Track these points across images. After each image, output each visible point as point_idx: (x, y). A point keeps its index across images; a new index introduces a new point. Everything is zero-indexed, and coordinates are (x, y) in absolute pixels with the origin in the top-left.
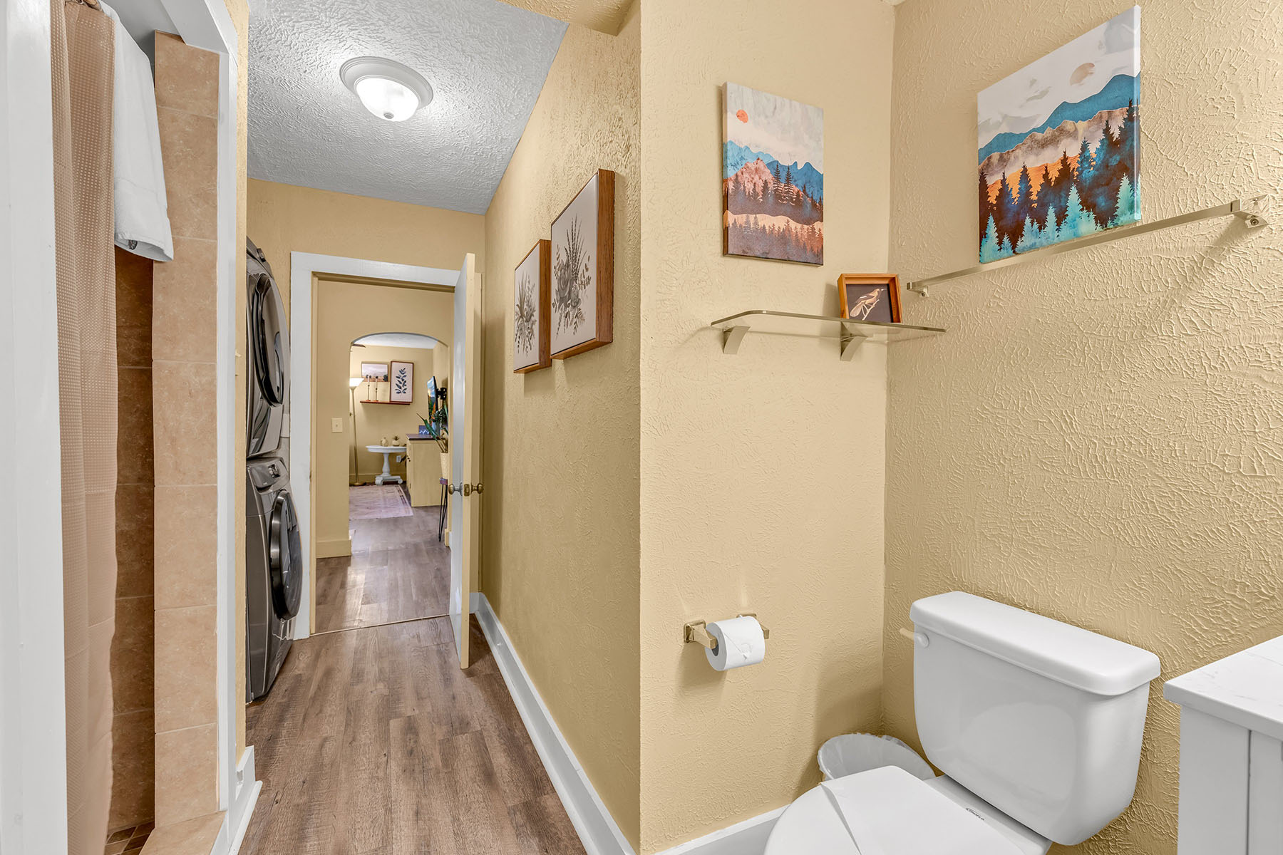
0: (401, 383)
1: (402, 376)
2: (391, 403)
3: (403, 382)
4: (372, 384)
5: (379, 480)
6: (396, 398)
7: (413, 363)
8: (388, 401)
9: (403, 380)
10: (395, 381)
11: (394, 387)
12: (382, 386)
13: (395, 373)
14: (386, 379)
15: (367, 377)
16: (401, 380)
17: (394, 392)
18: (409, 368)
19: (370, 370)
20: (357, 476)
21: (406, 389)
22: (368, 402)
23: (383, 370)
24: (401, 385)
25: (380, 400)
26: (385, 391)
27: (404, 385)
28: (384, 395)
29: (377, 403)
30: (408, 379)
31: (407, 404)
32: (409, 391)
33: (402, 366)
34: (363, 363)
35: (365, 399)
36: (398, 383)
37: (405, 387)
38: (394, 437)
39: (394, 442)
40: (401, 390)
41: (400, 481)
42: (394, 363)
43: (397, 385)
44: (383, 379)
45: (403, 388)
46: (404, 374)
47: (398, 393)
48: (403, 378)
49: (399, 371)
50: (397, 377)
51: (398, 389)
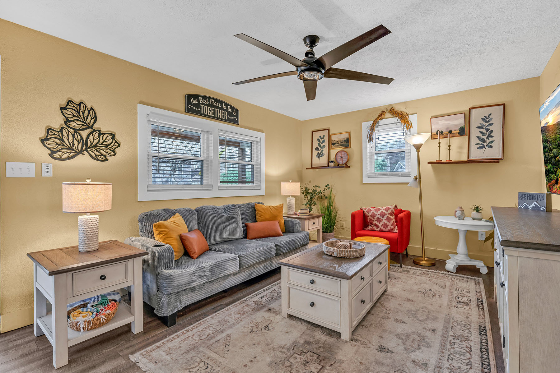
0: (483, 134)
1: (487, 124)
2: (470, 162)
3: (487, 133)
4: (444, 141)
5: (451, 265)
6: (476, 154)
7: (503, 105)
8: (465, 159)
9: (487, 130)
10: (475, 133)
11: (474, 141)
12: (457, 142)
13: (476, 122)
14: (462, 132)
15: (437, 133)
16: (484, 131)
18: (496, 114)
19: (441, 125)
20: (423, 249)
21: (492, 142)
22: (440, 162)
23: (460, 121)
24: (485, 137)
25: (454, 158)
26: (461, 147)
27: (489, 136)
28: (460, 153)
29: (450, 162)
30: (497, 129)
31: (496, 161)
32: (498, 143)
33: (485, 112)
34: (432, 117)
35: (435, 159)
36: (480, 135)
37: (491, 139)
39: (475, 215)
40: (485, 144)
41: (484, 271)
42: (473, 112)
43: (478, 137)
44: (459, 133)
45: (488, 141)
46: (489, 121)
47: (480, 148)
48: (489, 127)
49: (482, 119)
50: (478, 127)
51: (480, 142)
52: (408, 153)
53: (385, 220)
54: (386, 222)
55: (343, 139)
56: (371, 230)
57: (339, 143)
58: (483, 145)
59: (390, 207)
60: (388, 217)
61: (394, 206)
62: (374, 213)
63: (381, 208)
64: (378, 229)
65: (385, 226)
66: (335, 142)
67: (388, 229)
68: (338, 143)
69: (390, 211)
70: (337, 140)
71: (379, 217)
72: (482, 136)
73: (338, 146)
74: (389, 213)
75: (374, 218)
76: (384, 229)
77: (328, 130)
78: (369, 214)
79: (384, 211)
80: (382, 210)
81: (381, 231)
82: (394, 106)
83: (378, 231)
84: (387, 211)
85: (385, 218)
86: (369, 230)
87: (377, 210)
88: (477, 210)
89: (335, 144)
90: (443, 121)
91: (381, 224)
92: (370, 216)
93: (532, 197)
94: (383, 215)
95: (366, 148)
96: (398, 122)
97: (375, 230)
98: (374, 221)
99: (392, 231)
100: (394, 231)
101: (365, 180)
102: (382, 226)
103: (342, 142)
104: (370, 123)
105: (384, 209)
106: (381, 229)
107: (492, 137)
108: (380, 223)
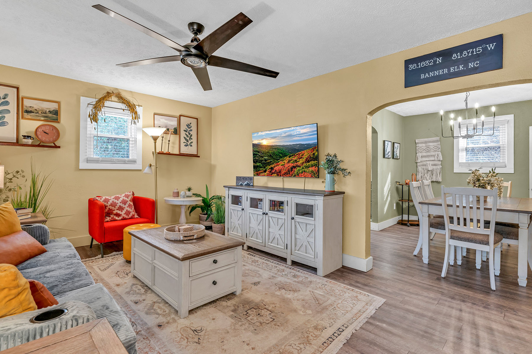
1: (189, 129)
2: (181, 155)
3: (189, 136)
4: (165, 136)
6: (185, 150)
7: (197, 119)
8: (178, 153)
9: (189, 134)
10: (183, 134)
11: (183, 140)
12: (173, 138)
13: (183, 127)
14: (176, 132)
16: (187, 134)
17: (183, 145)
18: (194, 124)
19: (162, 122)
21: (192, 142)
22: (162, 153)
23: (174, 123)
24: (188, 138)
25: (171, 151)
26: (175, 143)
27: (191, 139)
28: (173, 147)
29: (169, 154)
30: (194, 133)
31: (194, 156)
32: (194, 144)
33: (189, 120)
34: (155, 114)
35: (160, 150)
36: (186, 136)
37: (192, 140)
38: (187, 188)
39: (188, 193)
40: (188, 144)
43: (185, 138)
44: (174, 132)
45: (190, 142)
46: (190, 128)
47: (186, 146)
48: (190, 132)
49: (187, 125)
50: (185, 131)
51: (186, 142)
52: (132, 141)
53: (127, 207)
54: (129, 209)
55: (47, 109)
56: (111, 221)
57: (40, 112)
58: (187, 144)
59: (129, 194)
60: (129, 203)
61: (132, 192)
62: (114, 201)
63: (120, 196)
64: (120, 218)
65: (128, 213)
66: (30, 109)
67: (130, 216)
68: (37, 113)
69: (130, 198)
70: (36, 107)
71: (121, 205)
72: (187, 137)
73: (37, 116)
74: (130, 199)
75: (115, 207)
76: (127, 217)
77: (18, 88)
78: (107, 203)
79: (125, 198)
80: (122, 197)
81: (124, 219)
82: (120, 91)
83: (120, 220)
84: (128, 198)
85: (127, 205)
86: (107, 221)
87: (117, 198)
88: (189, 190)
89: (31, 112)
90: (163, 119)
91: (124, 212)
92: (110, 205)
93: (245, 178)
94: (124, 202)
95: (86, 128)
96: (125, 108)
97: (117, 220)
98: (114, 210)
99: (134, 217)
100: (135, 217)
101: (83, 165)
102: (124, 214)
103: (46, 113)
104: (94, 101)
105: (124, 197)
106: (123, 217)
107: (192, 139)
108: (122, 212)
